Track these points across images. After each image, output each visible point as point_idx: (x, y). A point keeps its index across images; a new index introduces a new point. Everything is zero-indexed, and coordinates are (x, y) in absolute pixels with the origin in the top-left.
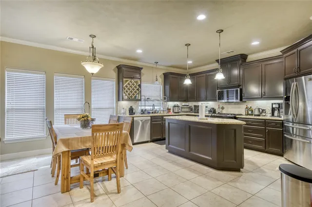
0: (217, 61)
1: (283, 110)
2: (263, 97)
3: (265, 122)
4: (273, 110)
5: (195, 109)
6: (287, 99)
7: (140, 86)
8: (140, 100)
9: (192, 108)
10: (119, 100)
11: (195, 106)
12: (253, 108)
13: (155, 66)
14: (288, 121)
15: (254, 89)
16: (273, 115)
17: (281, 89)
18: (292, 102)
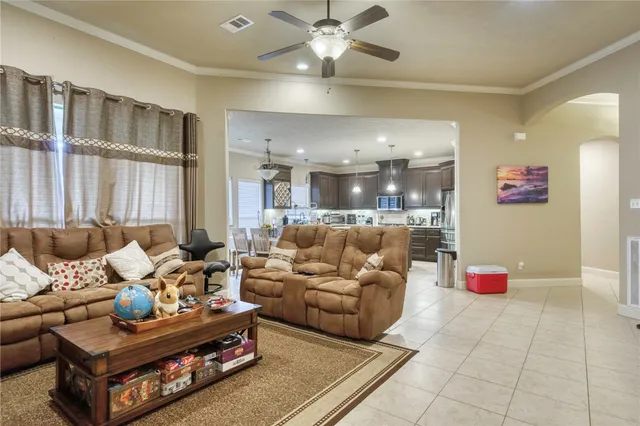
0: (377, 162)
1: (440, 219)
2: (424, 205)
3: (426, 231)
4: (433, 219)
5: (349, 219)
6: (443, 209)
7: (290, 189)
8: (290, 208)
9: (344, 219)
10: (265, 206)
11: (349, 215)
12: (415, 217)
13: (304, 163)
14: (444, 228)
15: (415, 196)
16: (432, 224)
17: (439, 196)
18: (447, 211)
